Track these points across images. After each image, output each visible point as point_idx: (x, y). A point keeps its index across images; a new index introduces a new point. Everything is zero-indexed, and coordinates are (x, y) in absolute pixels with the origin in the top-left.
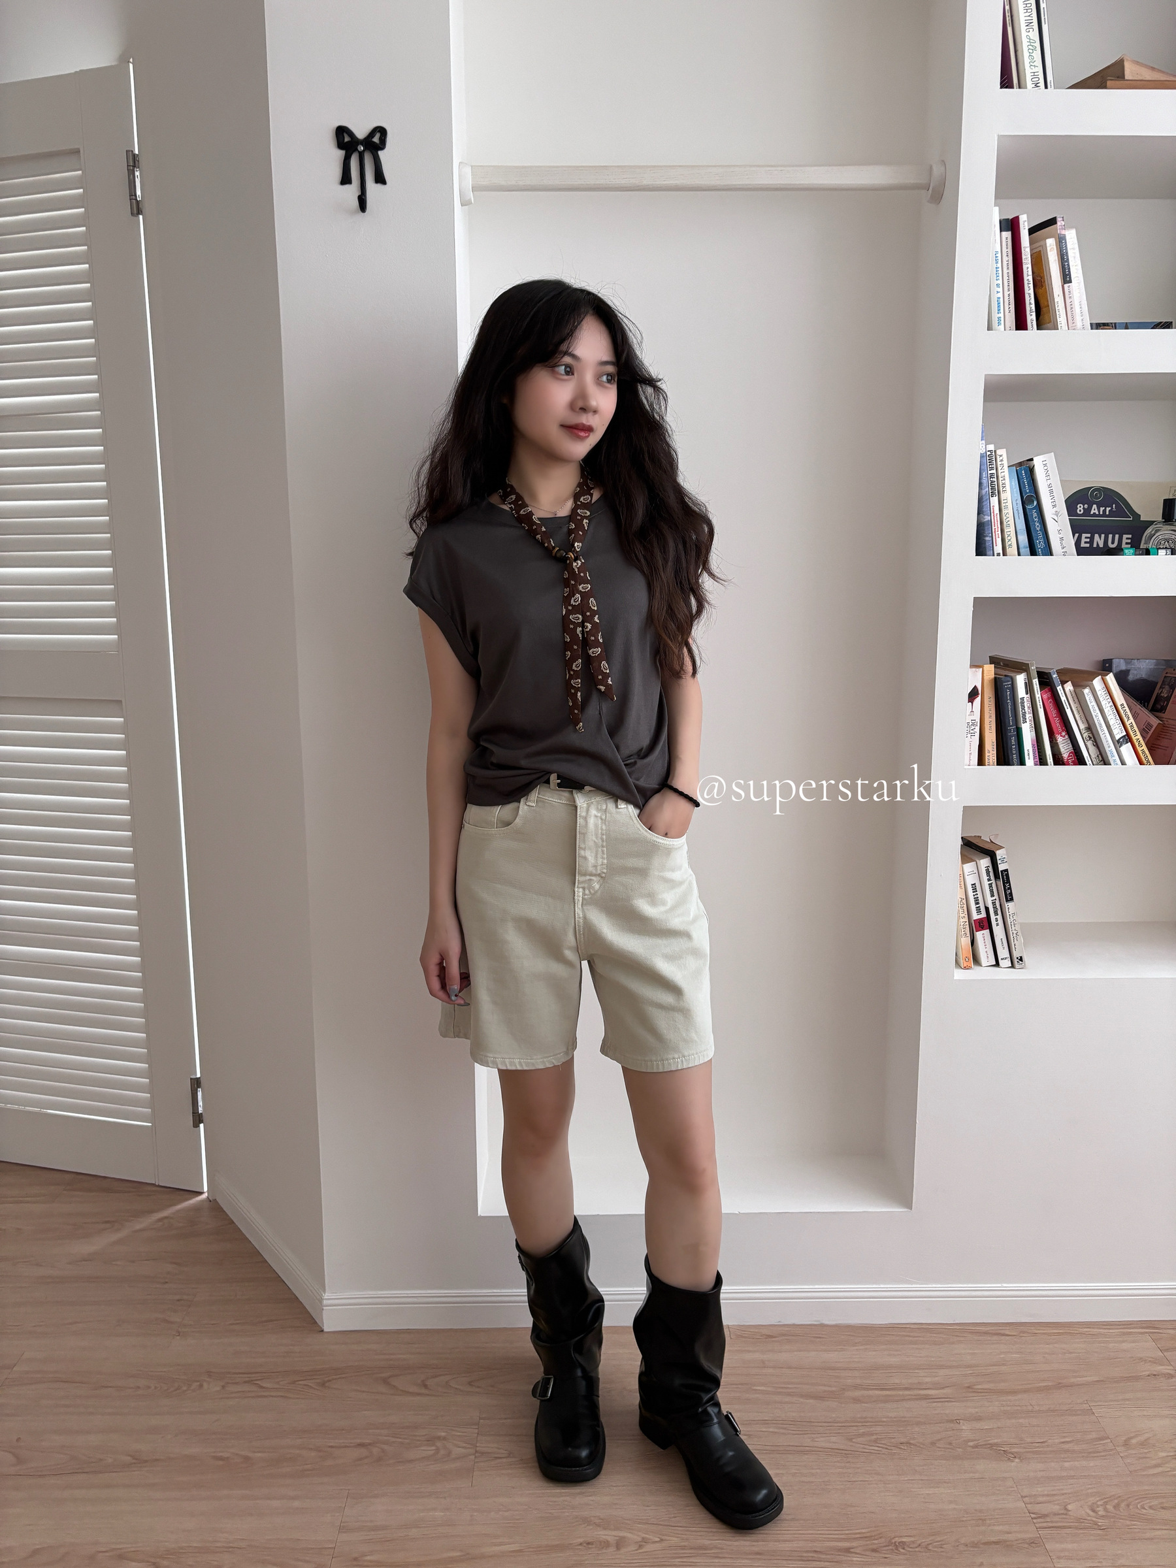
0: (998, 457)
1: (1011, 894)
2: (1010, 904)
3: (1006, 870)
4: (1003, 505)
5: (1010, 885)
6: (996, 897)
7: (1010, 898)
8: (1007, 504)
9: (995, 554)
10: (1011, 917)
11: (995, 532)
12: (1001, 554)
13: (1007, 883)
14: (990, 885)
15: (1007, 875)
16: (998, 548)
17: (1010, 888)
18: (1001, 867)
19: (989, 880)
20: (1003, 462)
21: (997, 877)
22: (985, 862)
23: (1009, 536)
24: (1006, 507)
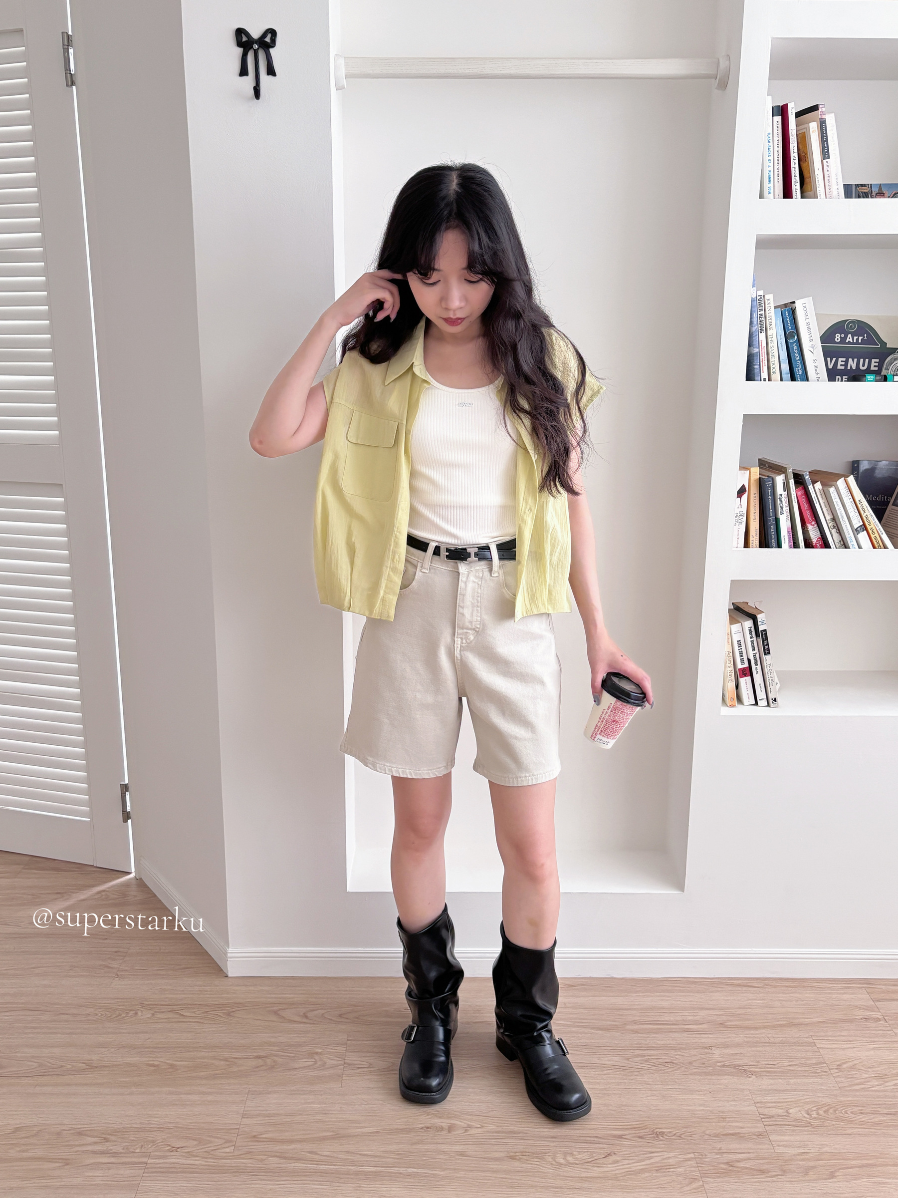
0: (766, 301)
1: (768, 649)
2: (768, 657)
3: (765, 630)
4: (769, 340)
5: (768, 642)
6: (757, 651)
7: (767, 652)
8: (772, 339)
9: (762, 379)
10: (768, 667)
11: (762, 362)
12: (767, 379)
13: (765, 640)
14: (752, 642)
15: (766, 634)
16: (765, 375)
17: (768, 644)
18: (761, 628)
19: (751, 638)
20: (770, 305)
21: (757, 635)
22: (749, 624)
23: (773, 364)
24: (772, 341)
